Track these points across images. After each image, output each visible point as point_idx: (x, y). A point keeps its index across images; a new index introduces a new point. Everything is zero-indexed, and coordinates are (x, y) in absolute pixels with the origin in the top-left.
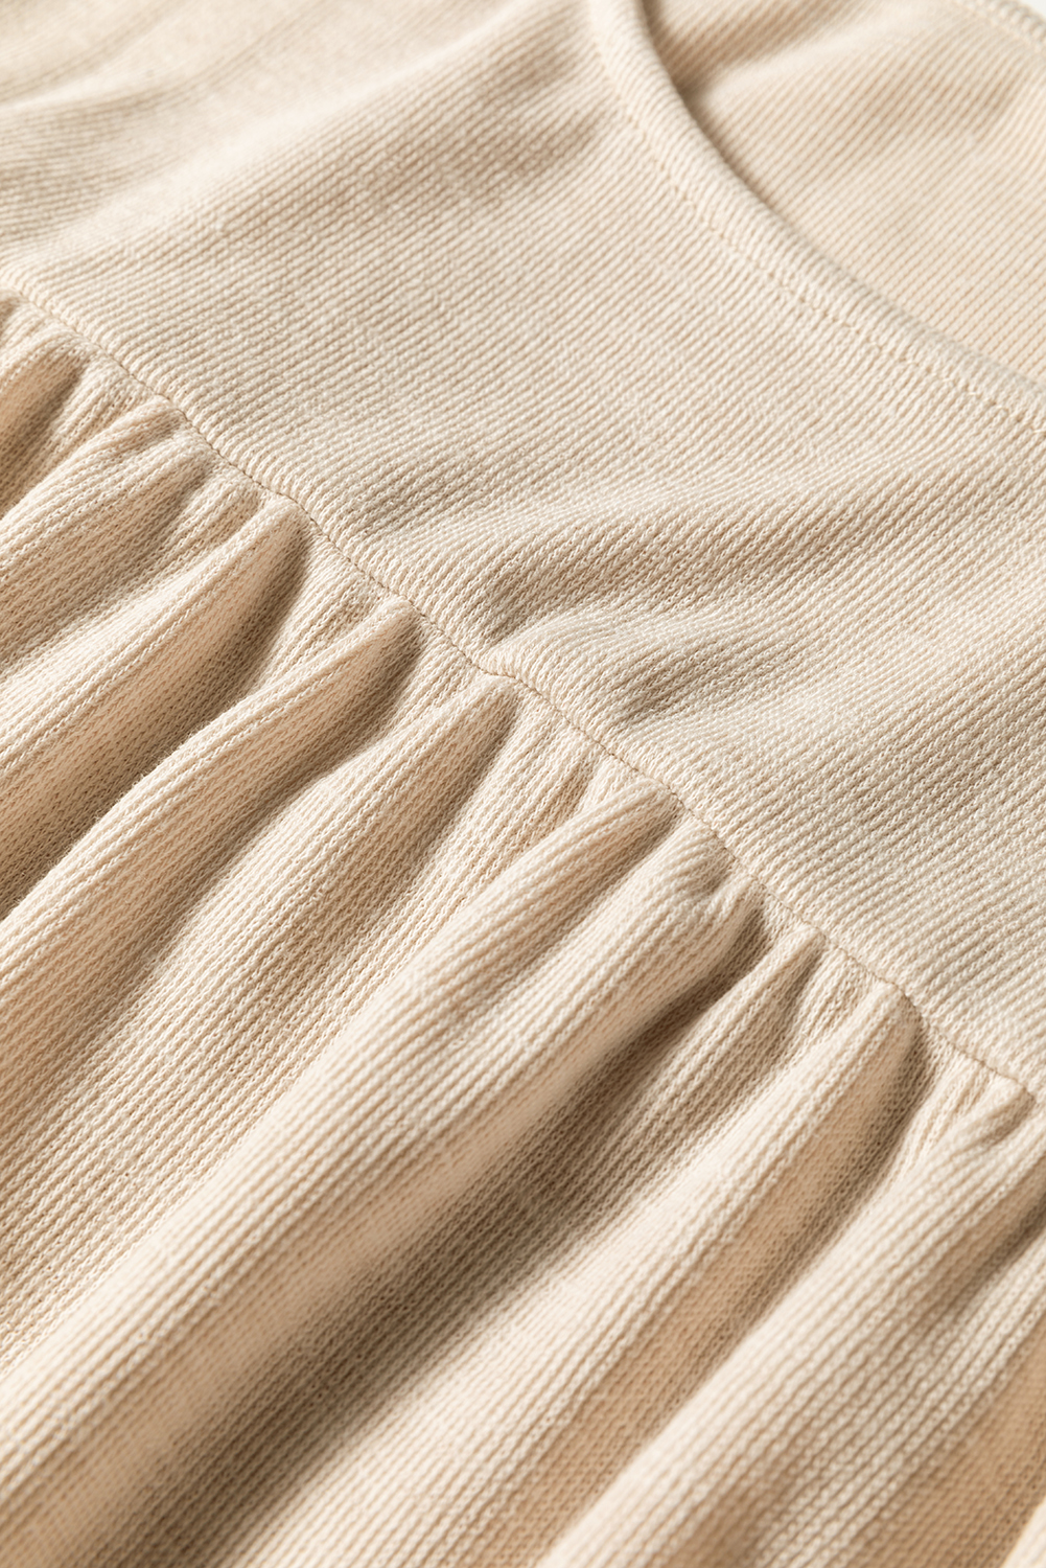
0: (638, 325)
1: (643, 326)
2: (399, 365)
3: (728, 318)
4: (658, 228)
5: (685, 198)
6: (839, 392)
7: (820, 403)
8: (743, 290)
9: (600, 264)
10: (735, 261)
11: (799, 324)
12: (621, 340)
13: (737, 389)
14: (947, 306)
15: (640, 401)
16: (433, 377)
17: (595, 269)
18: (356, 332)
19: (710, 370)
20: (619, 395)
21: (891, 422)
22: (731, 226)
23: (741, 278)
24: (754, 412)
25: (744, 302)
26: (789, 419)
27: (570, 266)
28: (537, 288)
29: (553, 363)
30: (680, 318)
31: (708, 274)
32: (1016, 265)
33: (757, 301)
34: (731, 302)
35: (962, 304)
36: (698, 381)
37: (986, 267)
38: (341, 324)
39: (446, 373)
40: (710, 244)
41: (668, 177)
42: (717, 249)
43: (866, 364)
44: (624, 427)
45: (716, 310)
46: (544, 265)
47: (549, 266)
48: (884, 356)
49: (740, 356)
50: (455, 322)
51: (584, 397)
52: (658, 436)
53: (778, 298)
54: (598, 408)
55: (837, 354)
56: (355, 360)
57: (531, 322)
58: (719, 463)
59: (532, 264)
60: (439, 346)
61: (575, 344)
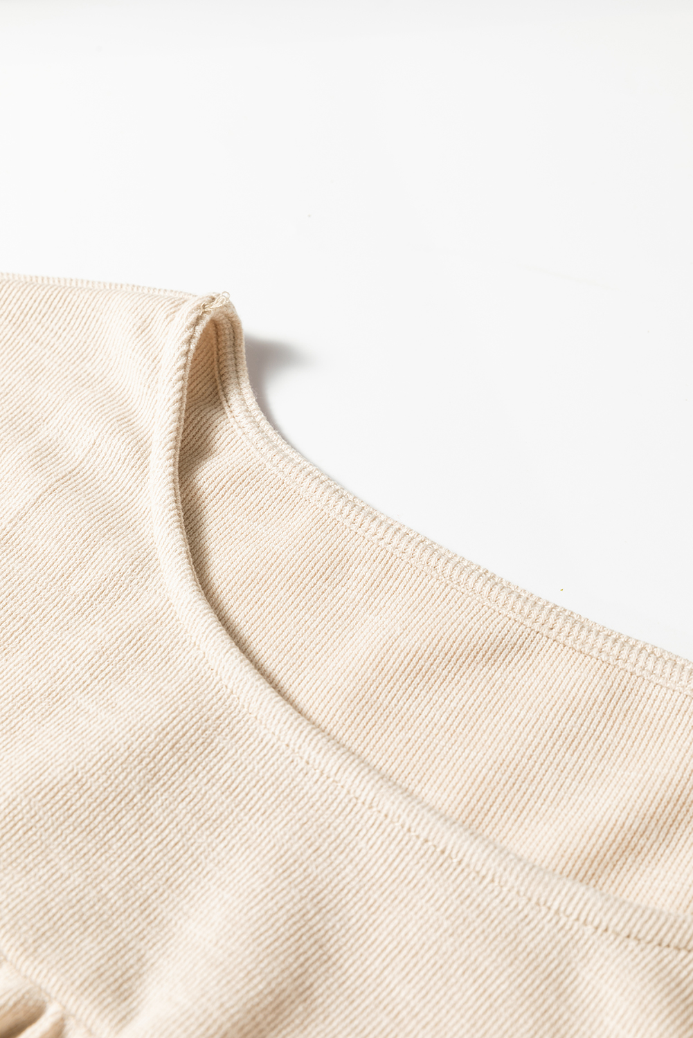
0: (205, 780)
1: (209, 781)
2: (53, 824)
3: (261, 774)
4: (216, 711)
5: (232, 692)
6: (331, 828)
7: (320, 835)
8: (270, 754)
9: (181, 734)
10: (265, 735)
11: (306, 779)
12: (195, 791)
13: (268, 826)
14: (395, 753)
15: (208, 837)
16: (75, 829)
17: (177, 737)
18: (24, 803)
19: (251, 813)
20: (194, 833)
21: (364, 851)
22: (261, 712)
23: (269, 746)
24: (278, 841)
25: (271, 762)
26: (300, 847)
27: (161, 736)
28: (141, 753)
29: (152, 810)
30: (231, 775)
31: (248, 743)
32: (435, 720)
33: (279, 762)
34: (262, 763)
35: (405, 750)
36: (244, 822)
37: (417, 723)
38: (14, 800)
39: (83, 825)
40: (249, 723)
41: (221, 680)
42: (254, 727)
43: (348, 809)
44: (197, 858)
45: (254, 768)
46: (145, 735)
47: (148, 736)
48: (359, 805)
49: (269, 802)
50: (89, 784)
51: (172, 835)
52: (219, 862)
53: (292, 761)
54: (181, 844)
55: (330, 801)
56: (23, 825)
57: (137, 779)
58: (256, 876)
59: (137, 735)
60: (78, 804)
61: (166, 795)
